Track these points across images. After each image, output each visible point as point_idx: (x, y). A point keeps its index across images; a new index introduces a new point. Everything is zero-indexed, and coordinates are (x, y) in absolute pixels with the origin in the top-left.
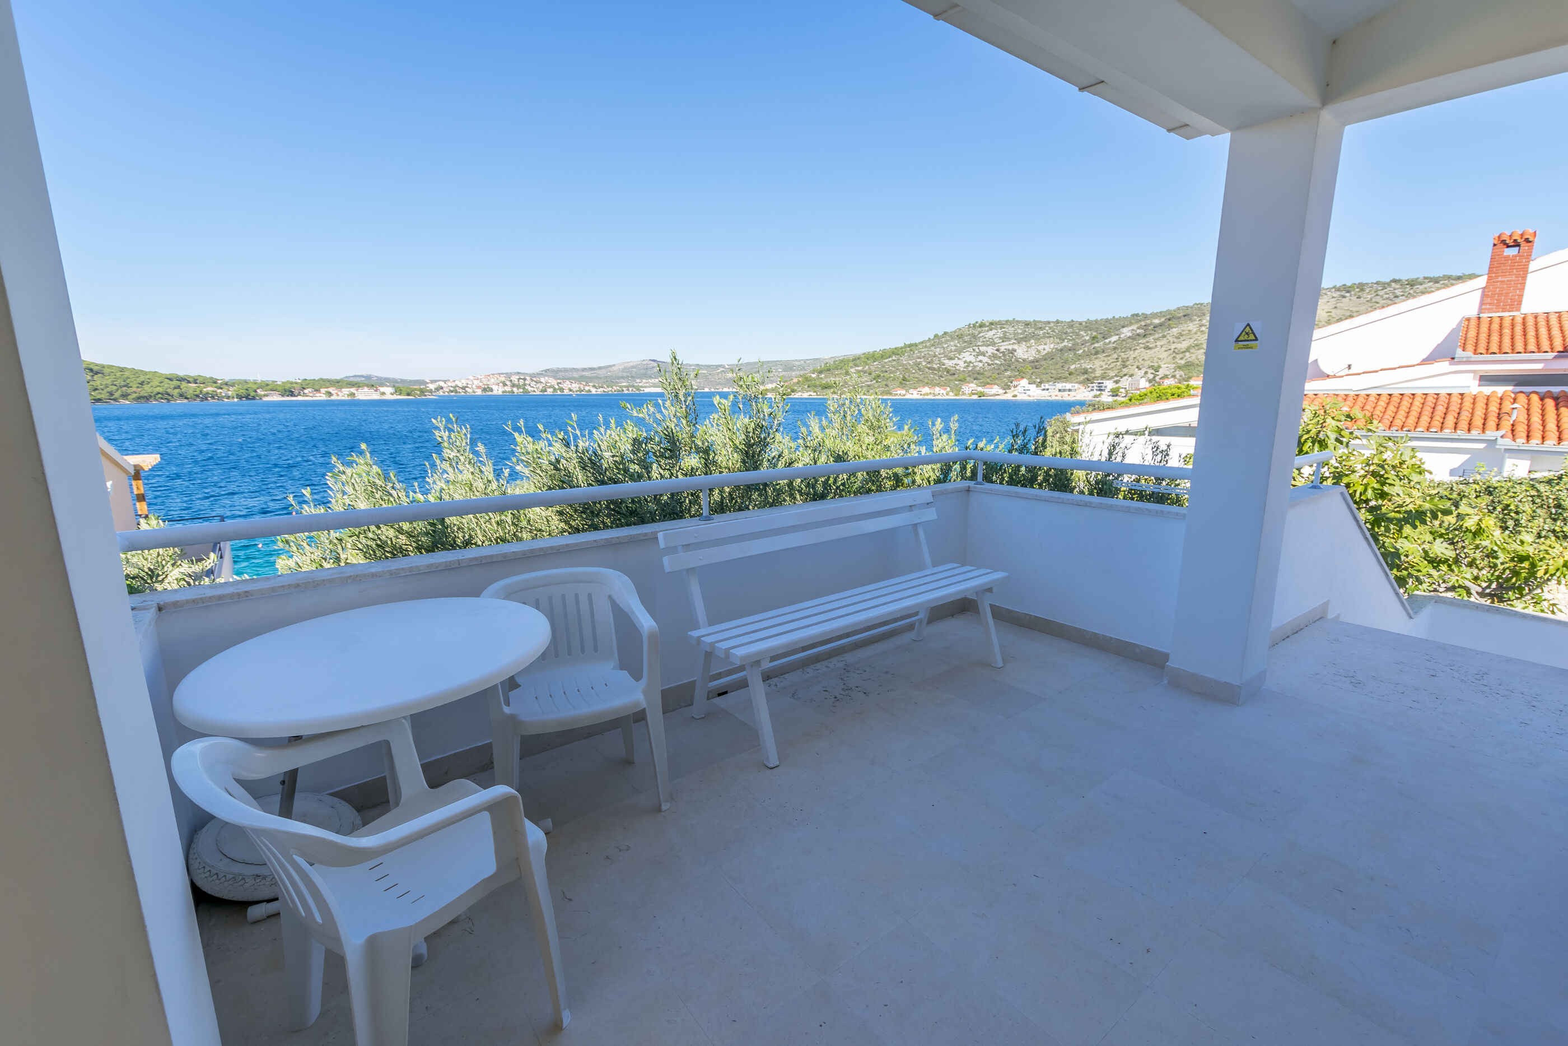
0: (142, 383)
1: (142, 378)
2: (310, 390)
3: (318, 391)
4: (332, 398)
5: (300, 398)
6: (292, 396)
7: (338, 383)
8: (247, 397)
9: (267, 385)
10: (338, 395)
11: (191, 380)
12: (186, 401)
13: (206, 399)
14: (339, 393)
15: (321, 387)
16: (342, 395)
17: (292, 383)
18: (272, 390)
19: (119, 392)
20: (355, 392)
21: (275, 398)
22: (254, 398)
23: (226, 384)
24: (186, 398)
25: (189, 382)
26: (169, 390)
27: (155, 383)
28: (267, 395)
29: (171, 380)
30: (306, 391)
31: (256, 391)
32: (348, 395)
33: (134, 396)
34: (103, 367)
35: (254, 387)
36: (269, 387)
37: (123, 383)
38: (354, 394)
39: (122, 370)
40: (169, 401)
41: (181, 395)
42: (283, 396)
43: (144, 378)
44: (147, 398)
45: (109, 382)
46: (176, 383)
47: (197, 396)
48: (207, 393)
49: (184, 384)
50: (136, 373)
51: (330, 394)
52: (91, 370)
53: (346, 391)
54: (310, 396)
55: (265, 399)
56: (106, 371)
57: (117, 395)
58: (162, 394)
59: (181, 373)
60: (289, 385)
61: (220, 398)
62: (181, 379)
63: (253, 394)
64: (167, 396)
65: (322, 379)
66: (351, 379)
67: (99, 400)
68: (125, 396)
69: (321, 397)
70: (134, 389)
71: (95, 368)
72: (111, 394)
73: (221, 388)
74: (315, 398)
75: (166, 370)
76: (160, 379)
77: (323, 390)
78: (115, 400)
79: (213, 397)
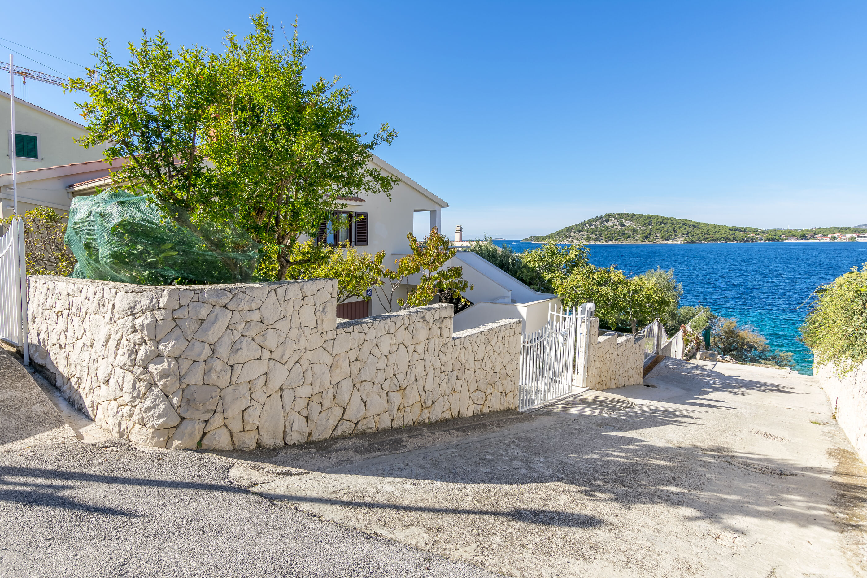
0: (715, 232)
1: (716, 230)
2: (819, 235)
3: (825, 236)
4: (836, 241)
5: (810, 241)
6: (805, 239)
7: (844, 231)
8: (774, 240)
9: (790, 232)
10: (841, 239)
11: (743, 230)
12: (736, 242)
13: (748, 241)
14: (842, 238)
15: (829, 234)
16: (845, 238)
17: (808, 231)
18: (791, 236)
19: (703, 237)
20: (857, 237)
21: (793, 241)
22: (778, 241)
23: (763, 232)
24: (737, 241)
25: (741, 231)
26: (728, 236)
27: (722, 232)
28: (785, 239)
29: (731, 230)
30: (817, 236)
31: (780, 236)
32: (849, 239)
33: (710, 239)
34: (700, 224)
35: (780, 233)
36: (790, 234)
37: (706, 232)
38: (855, 238)
39: (708, 225)
40: (726, 242)
41: (734, 239)
42: (798, 239)
43: (716, 229)
44: (715, 240)
45: (700, 232)
46: (733, 232)
47: (743, 239)
48: (749, 238)
49: (738, 232)
50: (714, 226)
51: (835, 238)
52: (694, 226)
53: (848, 236)
54: (820, 239)
55: (785, 241)
56: (700, 226)
57: (701, 238)
58: (724, 238)
59: (738, 226)
60: (805, 232)
61: (756, 240)
62: (737, 230)
63: (777, 238)
64: (726, 239)
65: (833, 228)
66: (859, 228)
67: (692, 241)
68: (705, 239)
69: (827, 240)
70: (711, 235)
71: (696, 225)
72: (699, 238)
73: (759, 235)
74: (821, 241)
75: (730, 225)
76: (725, 230)
77: (830, 236)
78: (700, 241)
79: (752, 240)
